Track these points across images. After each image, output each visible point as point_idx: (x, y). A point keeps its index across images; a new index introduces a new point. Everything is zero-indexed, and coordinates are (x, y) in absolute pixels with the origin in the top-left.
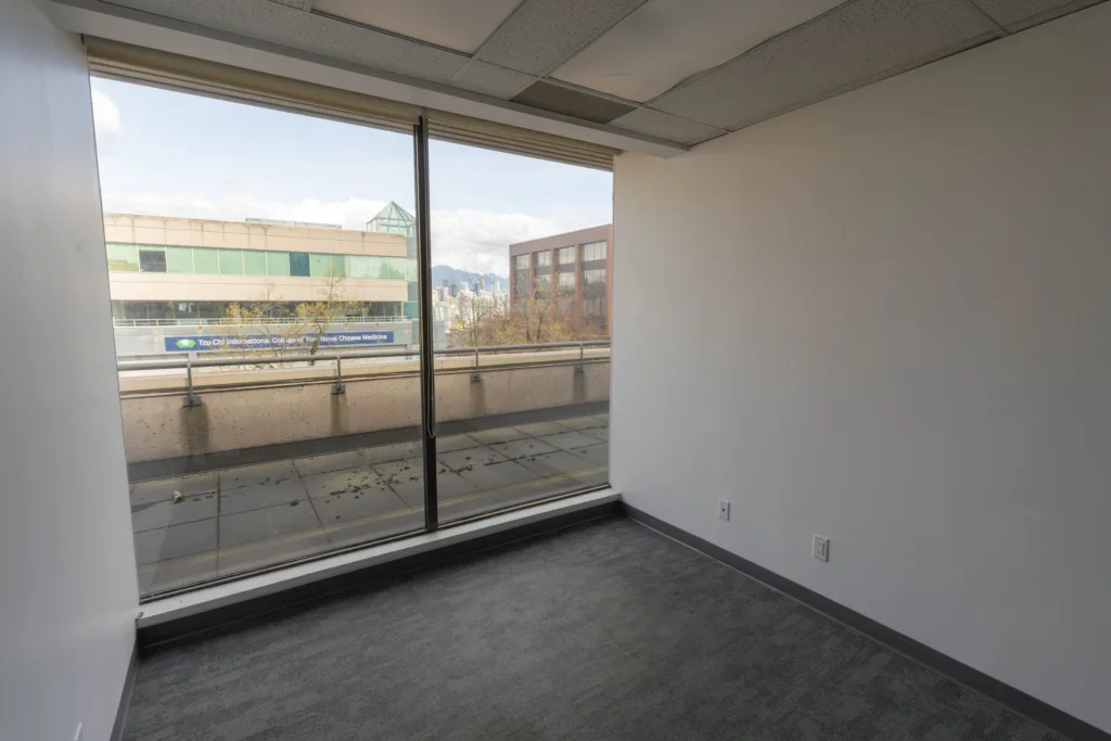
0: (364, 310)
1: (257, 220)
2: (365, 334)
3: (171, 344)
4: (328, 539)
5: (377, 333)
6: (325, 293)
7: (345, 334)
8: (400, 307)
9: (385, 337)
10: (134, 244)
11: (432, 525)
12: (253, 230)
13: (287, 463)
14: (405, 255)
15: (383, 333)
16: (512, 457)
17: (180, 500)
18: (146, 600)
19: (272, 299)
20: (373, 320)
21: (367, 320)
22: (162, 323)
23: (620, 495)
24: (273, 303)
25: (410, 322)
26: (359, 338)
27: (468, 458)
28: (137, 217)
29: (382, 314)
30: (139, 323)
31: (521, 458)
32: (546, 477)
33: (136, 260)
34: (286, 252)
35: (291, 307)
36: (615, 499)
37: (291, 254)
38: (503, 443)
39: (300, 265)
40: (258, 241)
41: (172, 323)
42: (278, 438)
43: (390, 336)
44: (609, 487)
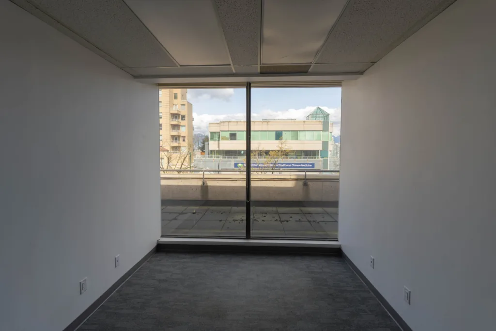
0: (303, 154)
1: (266, 119)
2: (303, 164)
3: (236, 165)
4: (219, 233)
5: (307, 164)
6: (279, 147)
7: (295, 164)
8: (318, 152)
9: (311, 166)
10: (228, 131)
11: (248, 236)
12: (263, 123)
13: (229, 208)
14: (322, 129)
15: (310, 164)
16: (310, 220)
17: (194, 213)
18: (162, 236)
19: (260, 149)
20: (306, 158)
21: (304, 158)
22: (234, 158)
23: (340, 245)
24: (261, 150)
25: (322, 159)
26: (300, 165)
27: (291, 217)
28: (230, 122)
29: (310, 156)
30: (228, 158)
31: (314, 221)
32: (316, 231)
33: (228, 136)
34: (274, 131)
35: (267, 152)
36: (338, 247)
37: (276, 131)
38: (312, 214)
39: (279, 135)
40: (265, 128)
41: (236, 158)
42: (228, 198)
43: (313, 165)
44: (337, 241)
